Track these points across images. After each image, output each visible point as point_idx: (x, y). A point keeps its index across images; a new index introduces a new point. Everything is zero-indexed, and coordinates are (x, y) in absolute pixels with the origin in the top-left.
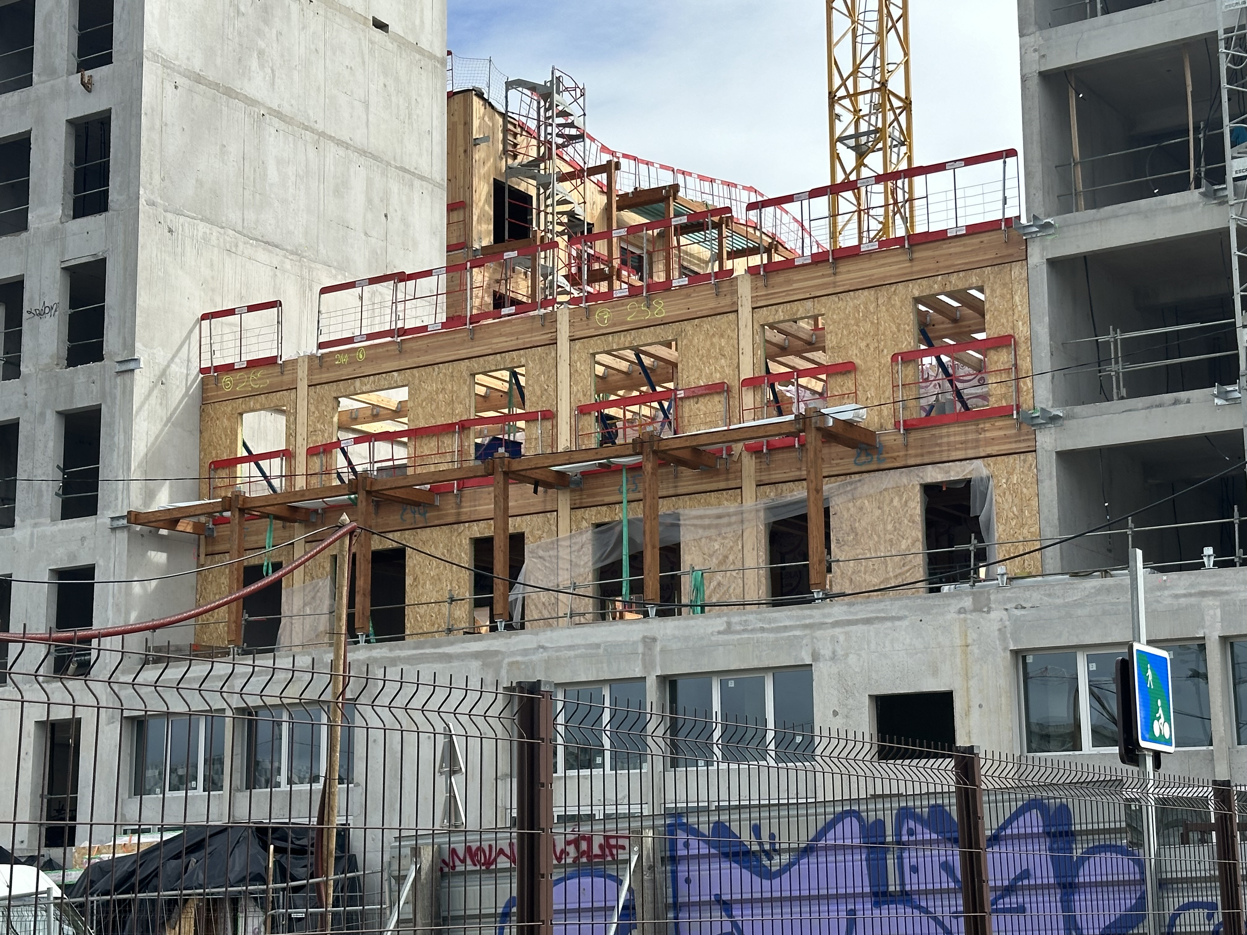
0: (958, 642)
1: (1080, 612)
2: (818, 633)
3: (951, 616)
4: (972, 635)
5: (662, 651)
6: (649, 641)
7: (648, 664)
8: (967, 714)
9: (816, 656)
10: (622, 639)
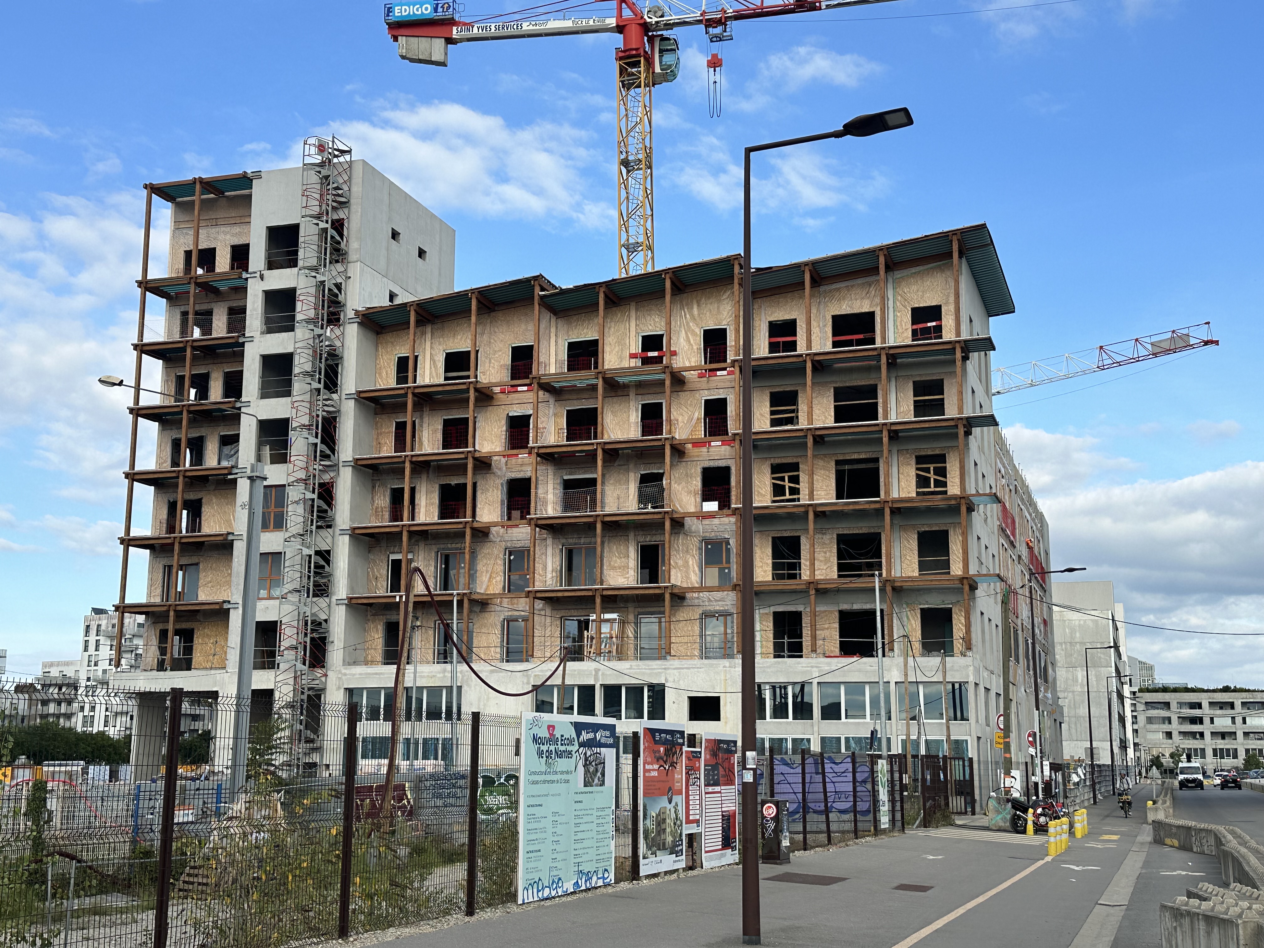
0: (723, 678)
1: (769, 670)
2: (668, 671)
3: (721, 668)
4: (728, 676)
5: (603, 674)
6: (597, 671)
7: (596, 679)
8: (725, 705)
9: (666, 680)
10: (586, 668)
